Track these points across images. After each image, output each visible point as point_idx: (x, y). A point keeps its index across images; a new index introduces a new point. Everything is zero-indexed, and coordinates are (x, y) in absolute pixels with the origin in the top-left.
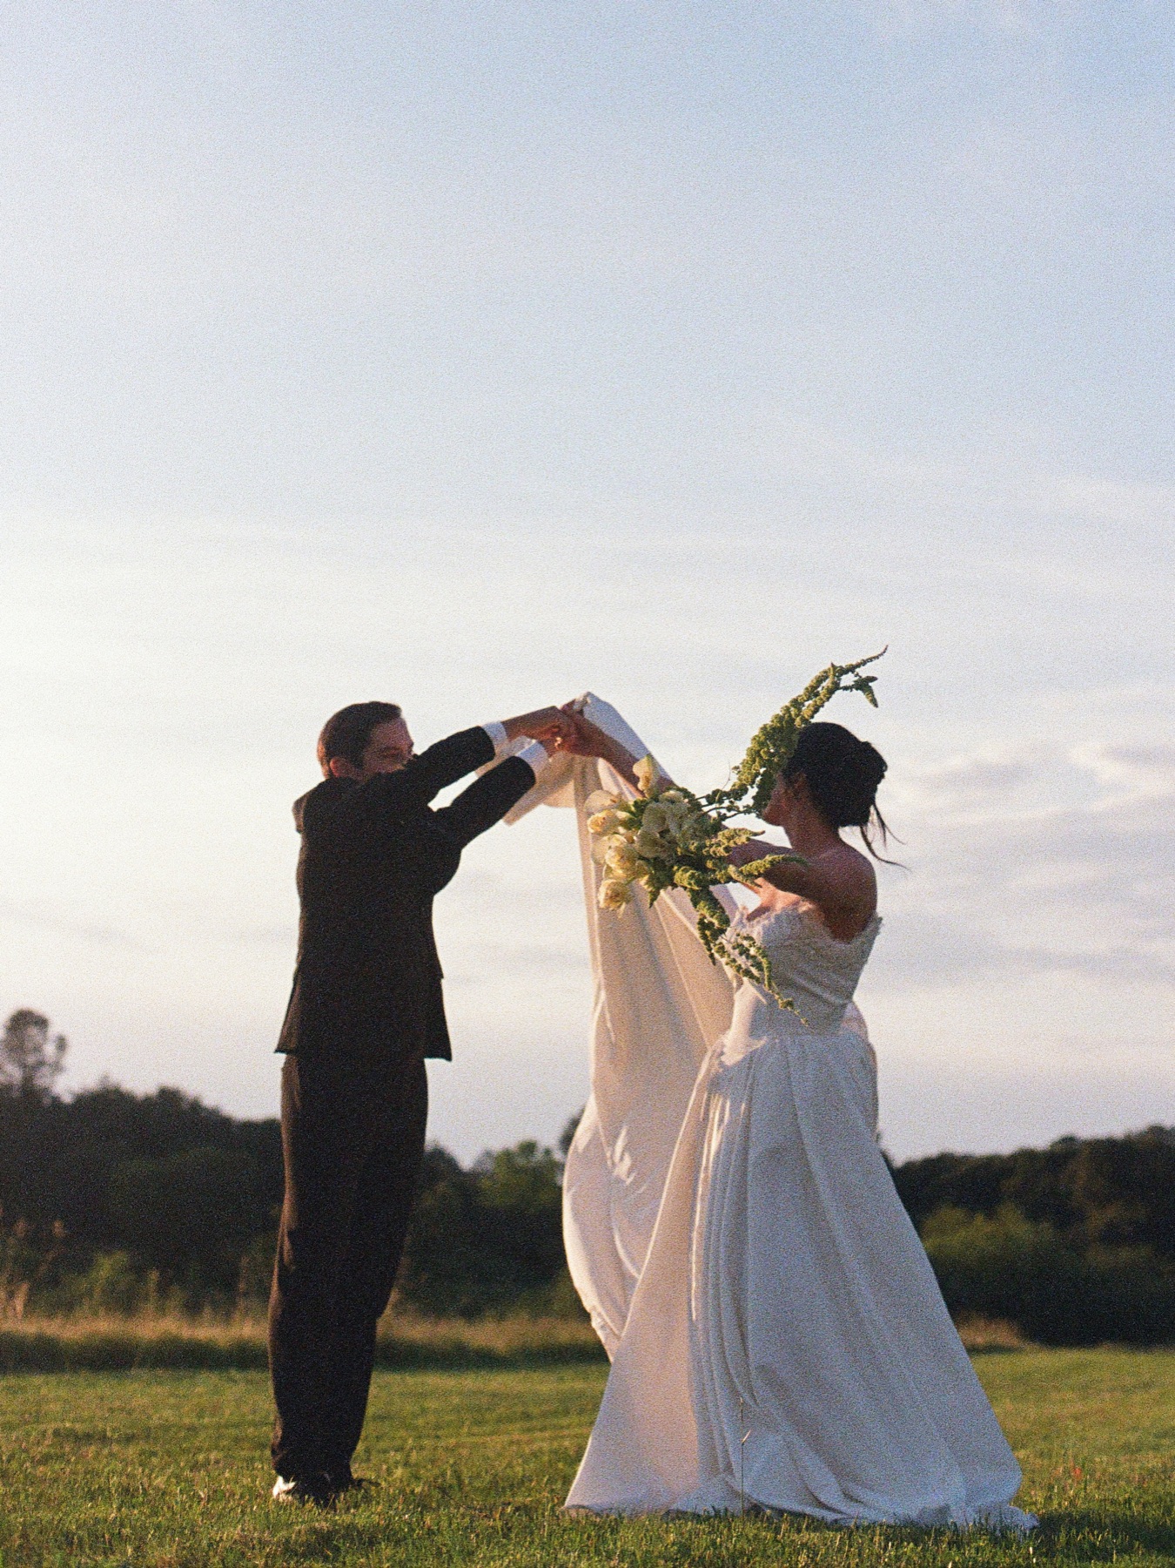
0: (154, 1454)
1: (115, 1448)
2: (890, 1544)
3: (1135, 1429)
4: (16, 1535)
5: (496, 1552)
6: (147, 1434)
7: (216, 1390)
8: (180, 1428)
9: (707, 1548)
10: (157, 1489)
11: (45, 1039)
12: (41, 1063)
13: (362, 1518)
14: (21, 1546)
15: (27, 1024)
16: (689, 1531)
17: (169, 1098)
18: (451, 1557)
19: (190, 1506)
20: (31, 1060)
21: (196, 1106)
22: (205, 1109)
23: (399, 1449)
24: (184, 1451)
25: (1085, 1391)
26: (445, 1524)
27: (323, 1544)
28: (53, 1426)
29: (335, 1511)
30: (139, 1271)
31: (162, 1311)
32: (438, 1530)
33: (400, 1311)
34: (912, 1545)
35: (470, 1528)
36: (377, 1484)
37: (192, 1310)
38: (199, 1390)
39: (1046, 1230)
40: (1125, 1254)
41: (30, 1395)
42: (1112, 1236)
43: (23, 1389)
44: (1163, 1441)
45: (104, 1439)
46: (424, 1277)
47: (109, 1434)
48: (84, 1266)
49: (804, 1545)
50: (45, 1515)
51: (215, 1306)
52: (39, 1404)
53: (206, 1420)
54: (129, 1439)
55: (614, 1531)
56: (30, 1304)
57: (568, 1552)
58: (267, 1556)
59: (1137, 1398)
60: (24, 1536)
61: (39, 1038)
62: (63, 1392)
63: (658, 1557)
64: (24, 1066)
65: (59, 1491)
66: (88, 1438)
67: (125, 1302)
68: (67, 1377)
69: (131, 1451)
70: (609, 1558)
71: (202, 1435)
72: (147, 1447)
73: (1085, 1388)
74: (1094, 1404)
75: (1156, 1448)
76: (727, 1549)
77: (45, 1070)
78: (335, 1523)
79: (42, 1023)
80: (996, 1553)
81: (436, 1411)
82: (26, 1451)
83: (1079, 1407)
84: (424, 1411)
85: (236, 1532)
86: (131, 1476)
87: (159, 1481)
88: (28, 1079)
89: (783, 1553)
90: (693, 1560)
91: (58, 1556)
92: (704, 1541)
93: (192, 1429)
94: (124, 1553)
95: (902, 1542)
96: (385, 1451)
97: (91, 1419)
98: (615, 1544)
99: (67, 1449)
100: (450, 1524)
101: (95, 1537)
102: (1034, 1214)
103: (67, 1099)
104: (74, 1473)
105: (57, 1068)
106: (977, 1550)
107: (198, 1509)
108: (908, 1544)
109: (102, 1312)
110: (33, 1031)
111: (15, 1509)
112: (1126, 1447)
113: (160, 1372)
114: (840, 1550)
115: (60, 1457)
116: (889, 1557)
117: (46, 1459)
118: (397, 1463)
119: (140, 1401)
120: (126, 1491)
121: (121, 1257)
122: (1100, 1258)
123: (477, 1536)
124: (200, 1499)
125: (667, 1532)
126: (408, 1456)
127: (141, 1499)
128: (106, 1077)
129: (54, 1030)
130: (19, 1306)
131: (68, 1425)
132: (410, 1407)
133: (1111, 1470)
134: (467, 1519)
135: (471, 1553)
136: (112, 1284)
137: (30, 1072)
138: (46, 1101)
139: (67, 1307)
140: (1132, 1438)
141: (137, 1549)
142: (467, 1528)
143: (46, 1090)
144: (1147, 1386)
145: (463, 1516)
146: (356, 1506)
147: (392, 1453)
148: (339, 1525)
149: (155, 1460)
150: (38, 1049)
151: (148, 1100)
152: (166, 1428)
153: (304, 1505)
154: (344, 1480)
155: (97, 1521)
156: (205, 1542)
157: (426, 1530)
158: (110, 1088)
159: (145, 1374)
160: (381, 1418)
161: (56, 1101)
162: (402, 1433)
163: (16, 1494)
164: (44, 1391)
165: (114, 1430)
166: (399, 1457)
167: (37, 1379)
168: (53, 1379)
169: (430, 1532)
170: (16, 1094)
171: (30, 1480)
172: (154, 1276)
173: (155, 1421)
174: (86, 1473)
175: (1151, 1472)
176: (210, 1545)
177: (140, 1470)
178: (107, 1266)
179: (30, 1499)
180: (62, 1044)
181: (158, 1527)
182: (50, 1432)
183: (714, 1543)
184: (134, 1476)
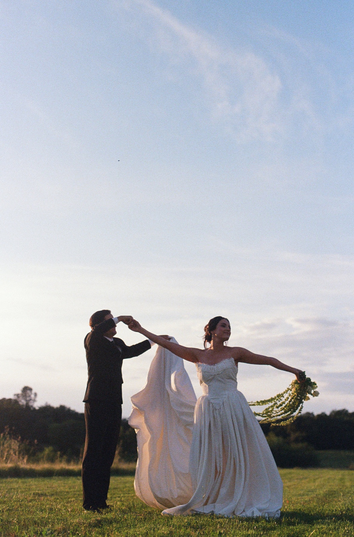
0: (58, 499)
1: (49, 497)
2: (240, 522)
3: (302, 490)
4: (22, 522)
5: (142, 525)
6: (57, 493)
7: (74, 482)
8: (65, 492)
9: (195, 523)
10: (58, 508)
11: (31, 393)
12: (31, 400)
13: (110, 516)
14: (23, 525)
15: (27, 389)
16: (190, 519)
17: (62, 408)
18: (130, 526)
19: (66, 513)
20: (28, 399)
21: (69, 410)
22: (72, 410)
23: (119, 497)
24: (65, 498)
25: (290, 480)
26: (129, 517)
27: (99, 524)
28: (33, 492)
29: (102, 514)
30: (55, 451)
31: (61, 461)
32: (128, 519)
33: (120, 461)
34: (246, 522)
35: (135, 519)
36: (113, 506)
37: (68, 462)
38: (70, 482)
39: (281, 439)
40: (300, 445)
41: (28, 484)
42: (297, 440)
43: (26, 482)
44: (309, 493)
45: (46, 495)
46: (126, 452)
47: (47, 494)
48: (42, 450)
49: (219, 522)
50: (30, 516)
51: (74, 461)
52: (29, 486)
53: (71, 490)
54: (52, 495)
55: (171, 519)
56: (28, 461)
57: (160, 525)
58: (85, 527)
59: (303, 481)
60: (24, 522)
61: (30, 394)
62: (36, 483)
63: (182, 526)
64: (26, 401)
65: (34, 509)
66: (42, 495)
67: (52, 460)
68: (37, 479)
69: (53, 498)
70: (170, 526)
71: (70, 494)
72: (56, 497)
73: (290, 479)
74: (292, 483)
75: (307, 495)
76: (200, 524)
77: (31, 401)
78: (102, 518)
79: (31, 389)
80: (267, 524)
81: (128, 487)
82: (26, 498)
83: (289, 484)
84: (126, 487)
85: (77, 520)
86: (52, 505)
87: (59, 506)
88: (27, 404)
89: (214, 525)
90: (191, 526)
91: (32, 527)
92: (194, 521)
93: (68, 492)
94: (49, 526)
95: (243, 521)
96: (115, 498)
97: (43, 490)
98: (172, 522)
99: (36, 498)
100: (131, 518)
101: (42, 522)
102: (277, 435)
103: (37, 408)
104: (38, 504)
105: (34, 401)
106: (262, 523)
107: (68, 514)
108: (245, 522)
109: (46, 462)
110: (28, 392)
111: (22, 515)
112: (300, 495)
113: (60, 477)
114: (228, 524)
115: (34, 500)
116: (240, 525)
117: (31, 501)
118: (118, 501)
119: (55, 485)
120: (51, 509)
121: (51, 448)
122: (294, 446)
123: (137, 521)
124: (69, 511)
125: (185, 519)
126: (121, 498)
127: (54, 511)
128: (47, 403)
129: (33, 391)
130: (25, 461)
131: (37, 492)
132: (121, 486)
133: (296, 501)
134: (135, 516)
135: (136, 525)
136: (48, 454)
137: (28, 402)
138: (32, 409)
139: (37, 461)
140: (302, 492)
141: (52, 525)
142: (135, 518)
143: (32, 406)
144: (306, 478)
145: (134, 515)
146: (108, 513)
147: (117, 498)
148: (103, 518)
149: (58, 500)
150: (30, 396)
151: (57, 408)
152: (61, 492)
153: (94, 512)
154: (105, 506)
155: (43, 518)
156: (69, 524)
157: (125, 519)
158: (48, 405)
159: (57, 478)
160: (115, 488)
161: (34, 409)
162: (120, 493)
163: (23, 510)
164: (31, 482)
165: (48, 493)
166: (119, 499)
167: (30, 480)
168: (34, 479)
169: (126, 520)
170: (24, 407)
171: (27, 506)
172: (59, 453)
173: (59, 490)
174: (41, 504)
175: (306, 501)
176: (71, 524)
177: (54, 503)
178: (47, 451)
179: (26, 512)
180: (36, 395)
181: (58, 519)
182: (32, 494)
183: (196, 522)
184: (53, 505)
